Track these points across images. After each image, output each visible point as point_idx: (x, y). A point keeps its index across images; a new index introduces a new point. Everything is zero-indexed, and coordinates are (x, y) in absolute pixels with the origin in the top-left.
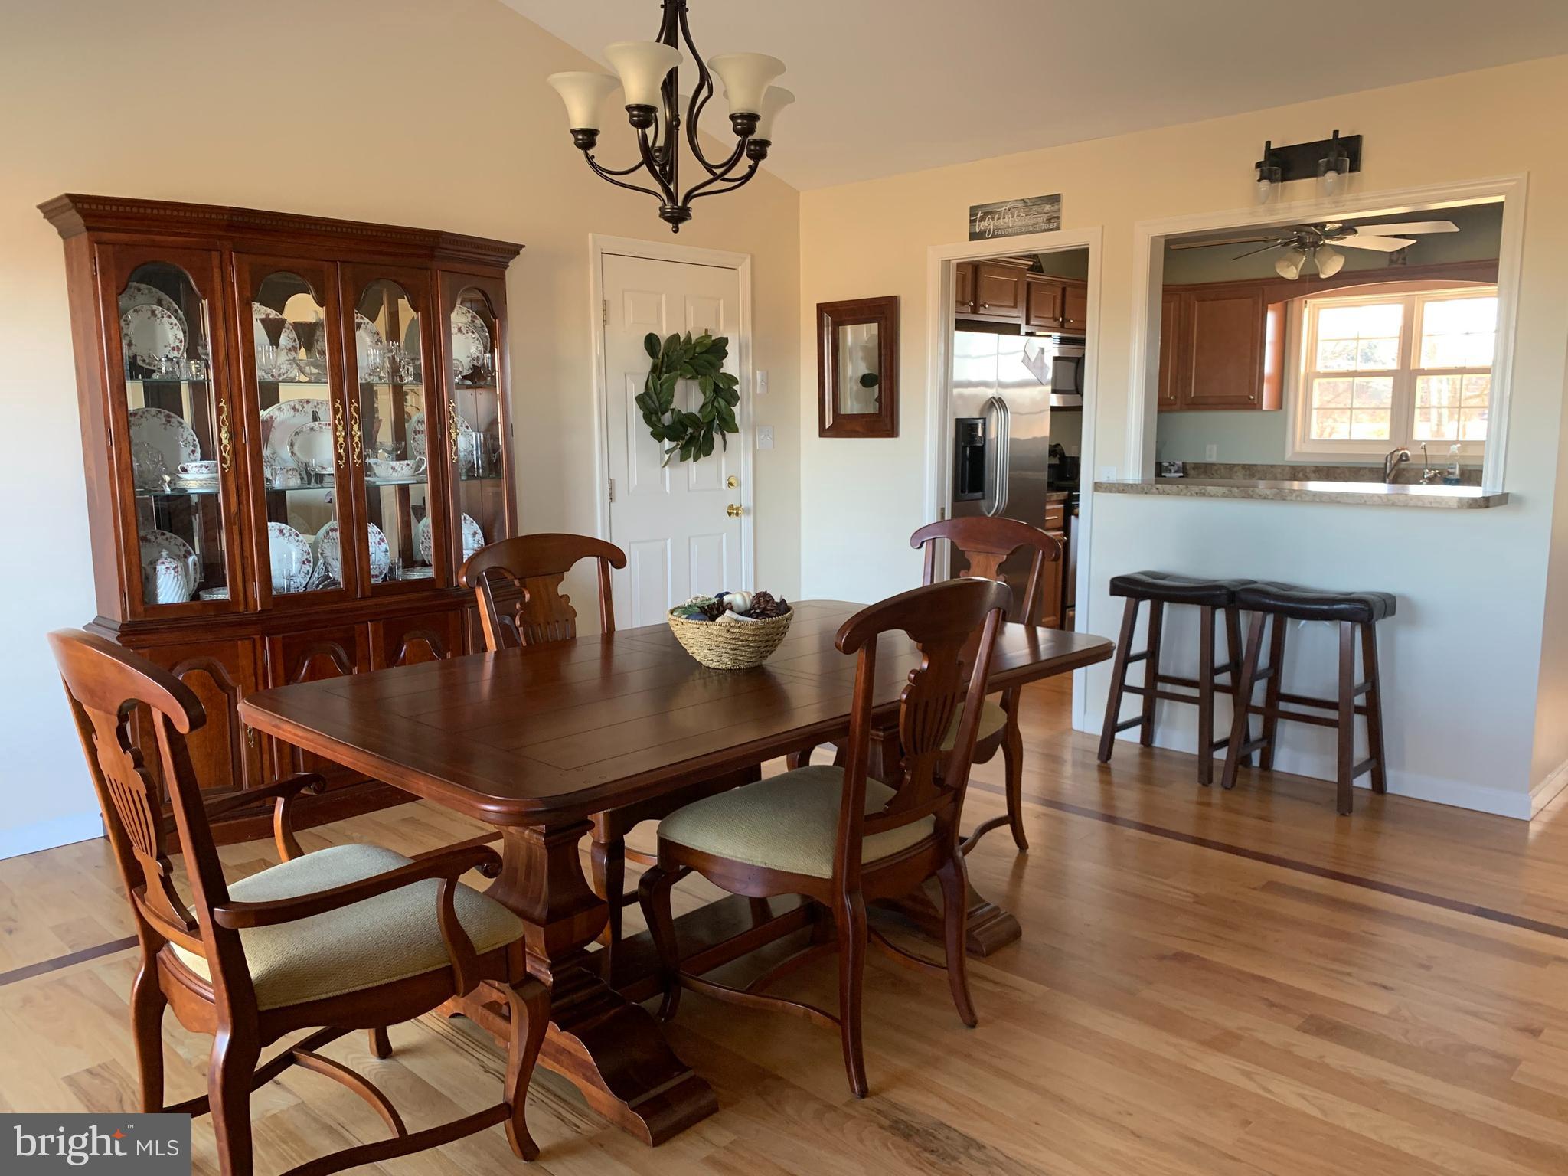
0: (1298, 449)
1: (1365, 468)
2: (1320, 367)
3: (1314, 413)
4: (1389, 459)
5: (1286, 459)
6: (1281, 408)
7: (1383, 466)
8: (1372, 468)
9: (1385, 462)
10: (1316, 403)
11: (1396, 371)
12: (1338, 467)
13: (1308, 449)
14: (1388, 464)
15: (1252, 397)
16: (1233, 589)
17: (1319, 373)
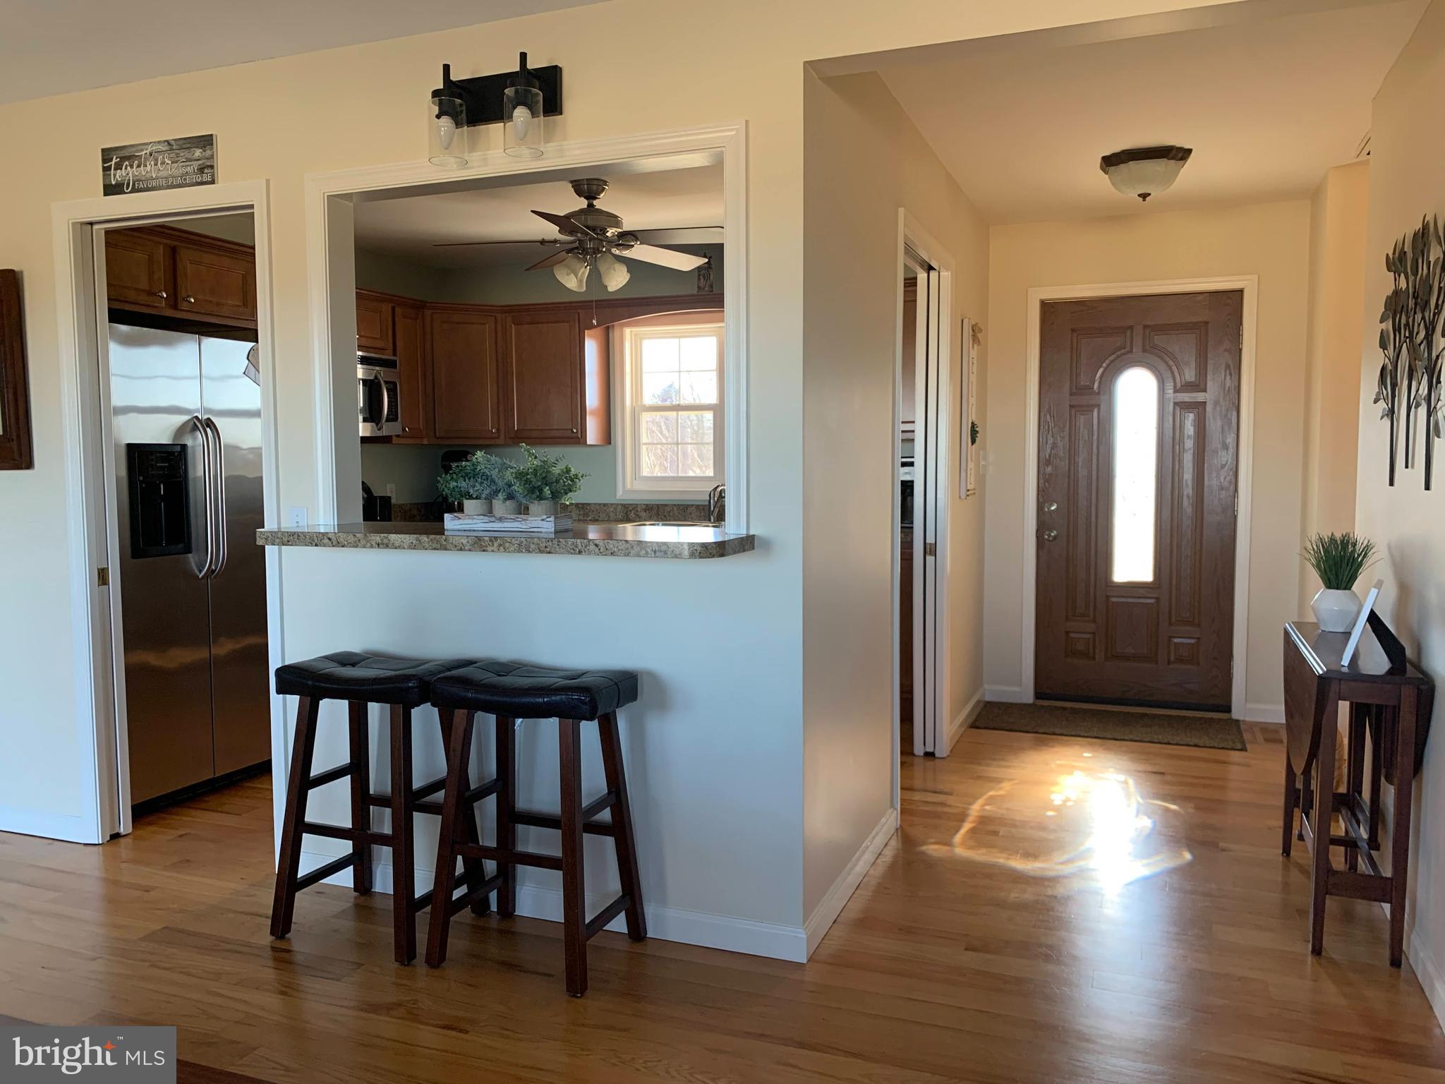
0: (629, 486)
1: (693, 505)
2: (648, 400)
3: (644, 448)
4: (712, 496)
5: (618, 498)
6: (610, 443)
7: (707, 503)
8: (698, 506)
9: (708, 498)
10: (644, 439)
11: (716, 405)
12: (666, 505)
13: (638, 486)
14: (712, 501)
15: (575, 431)
16: (427, 679)
17: (645, 406)
